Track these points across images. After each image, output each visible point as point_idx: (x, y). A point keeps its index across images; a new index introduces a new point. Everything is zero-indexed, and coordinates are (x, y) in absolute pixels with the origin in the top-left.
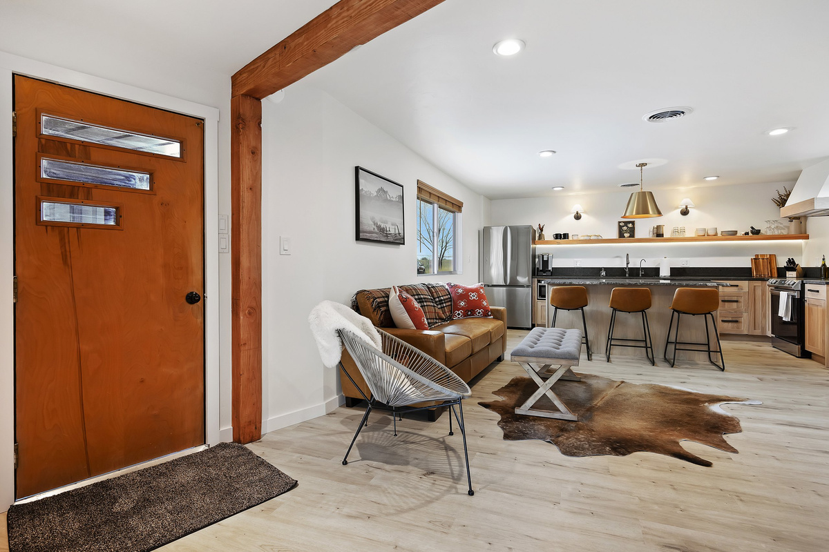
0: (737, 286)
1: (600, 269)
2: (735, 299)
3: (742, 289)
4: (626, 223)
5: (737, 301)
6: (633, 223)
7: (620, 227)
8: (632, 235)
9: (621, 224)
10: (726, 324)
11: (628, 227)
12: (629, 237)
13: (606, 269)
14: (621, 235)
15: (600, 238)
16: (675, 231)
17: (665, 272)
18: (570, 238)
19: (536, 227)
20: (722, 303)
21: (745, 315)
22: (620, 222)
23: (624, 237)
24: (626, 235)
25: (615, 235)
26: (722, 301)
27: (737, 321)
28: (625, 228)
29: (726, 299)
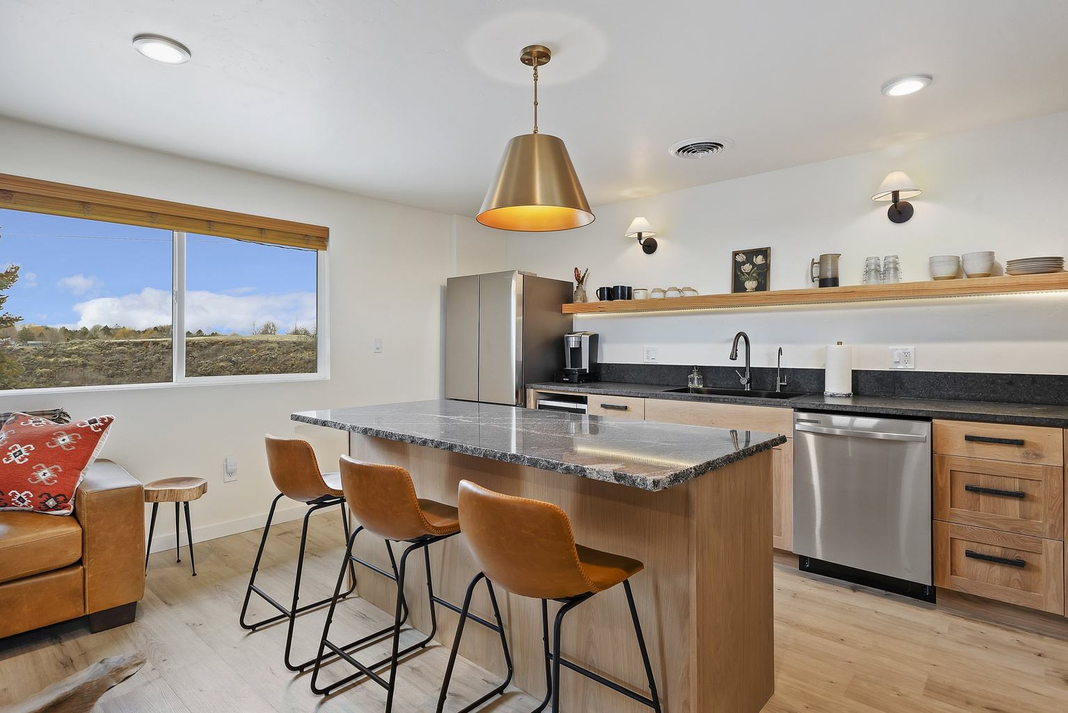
0: (1020, 443)
1: (690, 369)
2: (1014, 486)
3: (1039, 456)
4: (751, 254)
5: (1020, 496)
6: (765, 252)
7: (737, 266)
8: (763, 286)
9: (740, 258)
10: (982, 567)
11: (754, 265)
12: (757, 289)
13: (702, 370)
14: (738, 286)
15: (688, 294)
16: (875, 269)
20: (970, 495)
21: (1052, 545)
22: (735, 254)
23: (744, 290)
24: (750, 285)
25: (724, 286)
26: (968, 488)
27: (1020, 564)
28: (747, 268)
29: (983, 482)
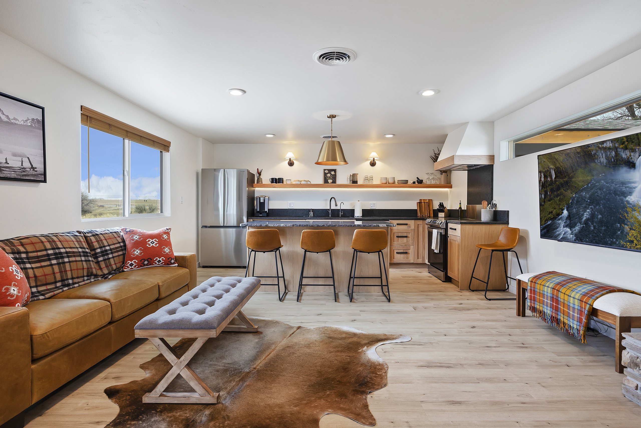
0: (407, 224)
1: (309, 210)
2: (405, 235)
3: (410, 227)
4: (330, 171)
5: (406, 237)
6: (335, 171)
7: (325, 174)
8: (334, 182)
9: (326, 172)
10: (399, 255)
11: (331, 174)
12: (332, 183)
13: (313, 210)
14: (326, 181)
15: (309, 183)
16: (366, 179)
17: (358, 213)
18: (285, 183)
19: (255, 172)
20: (397, 238)
21: (412, 247)
22: (325, 170)
23: (328, 183)
24: (330, 181)
25: (320, 181)
26: (397, 237)
27: (406, 253)
28: (329, 175)
29: (400, 235)
